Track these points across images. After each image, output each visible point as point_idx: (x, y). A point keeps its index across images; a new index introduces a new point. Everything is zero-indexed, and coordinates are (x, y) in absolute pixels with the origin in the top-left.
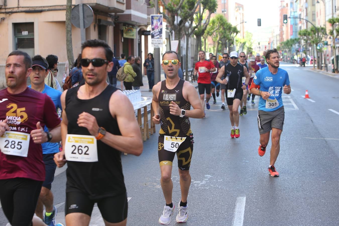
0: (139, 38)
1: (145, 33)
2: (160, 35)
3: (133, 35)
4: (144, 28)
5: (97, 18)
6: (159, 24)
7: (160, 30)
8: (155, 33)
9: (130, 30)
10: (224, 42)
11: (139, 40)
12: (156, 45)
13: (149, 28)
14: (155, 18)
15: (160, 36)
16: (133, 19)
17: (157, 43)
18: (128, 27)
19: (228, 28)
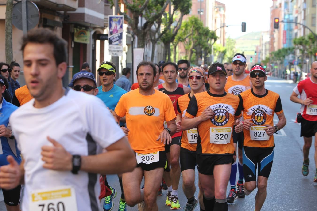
0: (93, 44)
1: (101, 37)
2: (120, 40)
3: (86, 40)
4: (100, 30)
5: (43, 17)
6: (119, 27)
7: (119, 35)
8: (114, 39)
9: (82, 33)
10: (199, 51)
11: (94, 46)
12: (114, 53)
13: (106, 32)
14: (114, 20)
15: (119, 42)
16: (86, 20)
17: (116, 50)
18: (80, 29)
19: (204, 33)
